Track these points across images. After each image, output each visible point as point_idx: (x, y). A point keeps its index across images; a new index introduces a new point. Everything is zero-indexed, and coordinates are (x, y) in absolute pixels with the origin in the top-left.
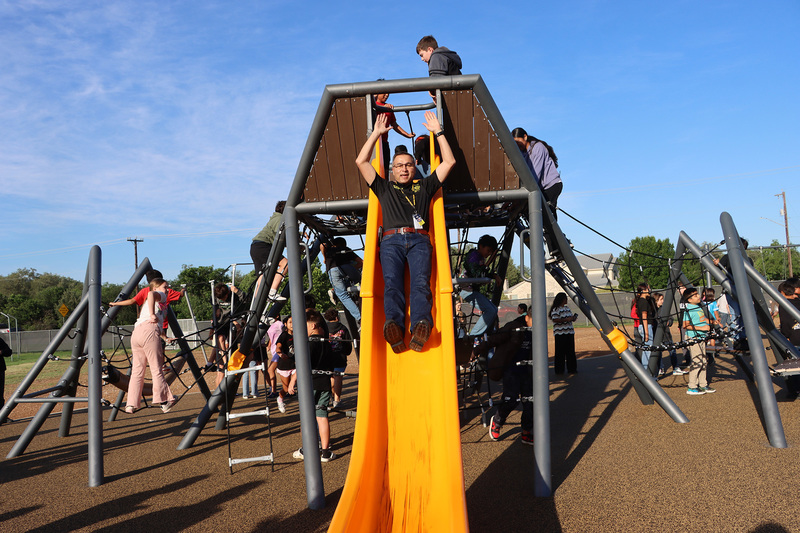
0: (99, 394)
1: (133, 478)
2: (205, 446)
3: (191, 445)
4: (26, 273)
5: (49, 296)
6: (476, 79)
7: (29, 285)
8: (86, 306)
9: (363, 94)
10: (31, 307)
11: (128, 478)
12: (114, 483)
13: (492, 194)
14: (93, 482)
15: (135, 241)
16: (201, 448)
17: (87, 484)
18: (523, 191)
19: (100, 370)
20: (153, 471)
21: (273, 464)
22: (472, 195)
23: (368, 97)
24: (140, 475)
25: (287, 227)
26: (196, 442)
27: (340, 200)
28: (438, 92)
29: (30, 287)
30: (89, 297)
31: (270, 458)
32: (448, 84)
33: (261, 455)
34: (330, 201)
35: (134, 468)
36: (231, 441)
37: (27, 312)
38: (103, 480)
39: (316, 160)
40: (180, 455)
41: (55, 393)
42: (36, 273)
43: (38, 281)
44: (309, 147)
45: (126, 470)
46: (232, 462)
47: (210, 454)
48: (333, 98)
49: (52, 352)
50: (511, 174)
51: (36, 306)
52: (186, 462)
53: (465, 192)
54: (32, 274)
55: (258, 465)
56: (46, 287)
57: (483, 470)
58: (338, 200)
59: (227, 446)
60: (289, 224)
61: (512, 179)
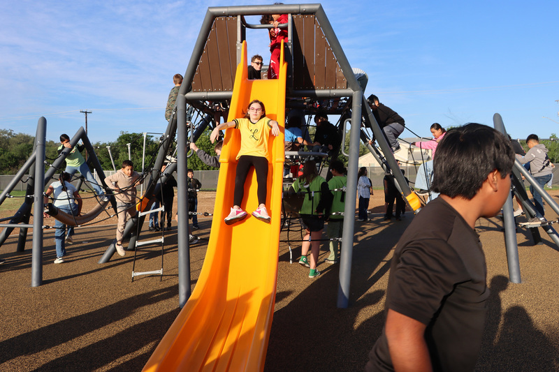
0: (41, 223)
1: (63, 282)
2: (118, 262)
3: (108, 260)
4: (6, 132)
5: (22, 151)
6: (317, 7)
7: (8, 142)
8: (34, 160)
9: (235, 15)
10: (9, 158)
11: (60, 282)
12: (49, 285)
13: (326, 92)
14: (34, 284)
15: (86, 113)
16: (115, 263)
17: (31, 284)
18: (350, 91)
19: (42, 207)
20: (78, 278)
21: (162, 275)
22: (311, 92)
23: (239, 17)
24: (68, 280)
25: (178, 109)
26: (112, 259)
27: (217, 91)
28: (290, 17)
29: (8, 143)
30: (36, 153)
31: (160, 272)
32: (297, 10)
33: (155, 270)
34: (210, 91)
35: (66, 275)
36: (136, 259)
37: (6, 161)
38: (41, 282)
39: (200, 61)
40: (99, 267)
41: (9, 221)
42: (13, 133)
43: (15, 139)
44: (196, 53)
45: (60, 276)
46: (134, 274)
47: (120, 267)
48: (214, 17)
49: (9, 192)
50: (341, 78)
51: (13, 156)
52: (102, 272)
53: (307, 90)
54: (10, 134)
55: (152, 276)
56: (20, 143)
57: (306, 287)
58: (216, 91)
59: (133, 262)
60: (180, 108)
61: (342, 82)
